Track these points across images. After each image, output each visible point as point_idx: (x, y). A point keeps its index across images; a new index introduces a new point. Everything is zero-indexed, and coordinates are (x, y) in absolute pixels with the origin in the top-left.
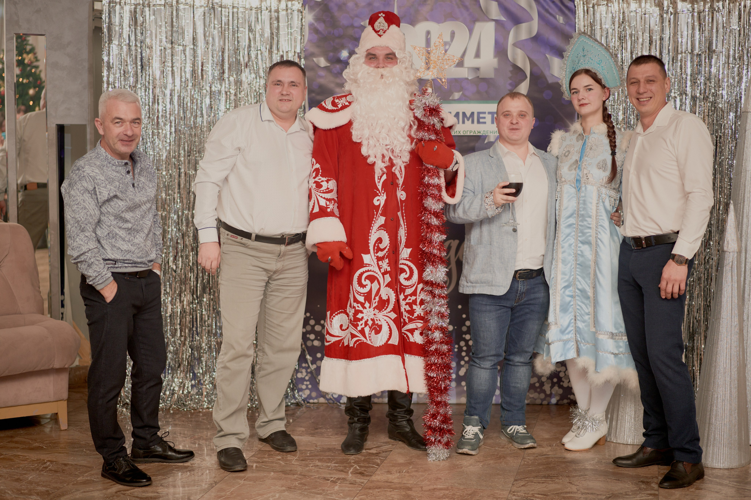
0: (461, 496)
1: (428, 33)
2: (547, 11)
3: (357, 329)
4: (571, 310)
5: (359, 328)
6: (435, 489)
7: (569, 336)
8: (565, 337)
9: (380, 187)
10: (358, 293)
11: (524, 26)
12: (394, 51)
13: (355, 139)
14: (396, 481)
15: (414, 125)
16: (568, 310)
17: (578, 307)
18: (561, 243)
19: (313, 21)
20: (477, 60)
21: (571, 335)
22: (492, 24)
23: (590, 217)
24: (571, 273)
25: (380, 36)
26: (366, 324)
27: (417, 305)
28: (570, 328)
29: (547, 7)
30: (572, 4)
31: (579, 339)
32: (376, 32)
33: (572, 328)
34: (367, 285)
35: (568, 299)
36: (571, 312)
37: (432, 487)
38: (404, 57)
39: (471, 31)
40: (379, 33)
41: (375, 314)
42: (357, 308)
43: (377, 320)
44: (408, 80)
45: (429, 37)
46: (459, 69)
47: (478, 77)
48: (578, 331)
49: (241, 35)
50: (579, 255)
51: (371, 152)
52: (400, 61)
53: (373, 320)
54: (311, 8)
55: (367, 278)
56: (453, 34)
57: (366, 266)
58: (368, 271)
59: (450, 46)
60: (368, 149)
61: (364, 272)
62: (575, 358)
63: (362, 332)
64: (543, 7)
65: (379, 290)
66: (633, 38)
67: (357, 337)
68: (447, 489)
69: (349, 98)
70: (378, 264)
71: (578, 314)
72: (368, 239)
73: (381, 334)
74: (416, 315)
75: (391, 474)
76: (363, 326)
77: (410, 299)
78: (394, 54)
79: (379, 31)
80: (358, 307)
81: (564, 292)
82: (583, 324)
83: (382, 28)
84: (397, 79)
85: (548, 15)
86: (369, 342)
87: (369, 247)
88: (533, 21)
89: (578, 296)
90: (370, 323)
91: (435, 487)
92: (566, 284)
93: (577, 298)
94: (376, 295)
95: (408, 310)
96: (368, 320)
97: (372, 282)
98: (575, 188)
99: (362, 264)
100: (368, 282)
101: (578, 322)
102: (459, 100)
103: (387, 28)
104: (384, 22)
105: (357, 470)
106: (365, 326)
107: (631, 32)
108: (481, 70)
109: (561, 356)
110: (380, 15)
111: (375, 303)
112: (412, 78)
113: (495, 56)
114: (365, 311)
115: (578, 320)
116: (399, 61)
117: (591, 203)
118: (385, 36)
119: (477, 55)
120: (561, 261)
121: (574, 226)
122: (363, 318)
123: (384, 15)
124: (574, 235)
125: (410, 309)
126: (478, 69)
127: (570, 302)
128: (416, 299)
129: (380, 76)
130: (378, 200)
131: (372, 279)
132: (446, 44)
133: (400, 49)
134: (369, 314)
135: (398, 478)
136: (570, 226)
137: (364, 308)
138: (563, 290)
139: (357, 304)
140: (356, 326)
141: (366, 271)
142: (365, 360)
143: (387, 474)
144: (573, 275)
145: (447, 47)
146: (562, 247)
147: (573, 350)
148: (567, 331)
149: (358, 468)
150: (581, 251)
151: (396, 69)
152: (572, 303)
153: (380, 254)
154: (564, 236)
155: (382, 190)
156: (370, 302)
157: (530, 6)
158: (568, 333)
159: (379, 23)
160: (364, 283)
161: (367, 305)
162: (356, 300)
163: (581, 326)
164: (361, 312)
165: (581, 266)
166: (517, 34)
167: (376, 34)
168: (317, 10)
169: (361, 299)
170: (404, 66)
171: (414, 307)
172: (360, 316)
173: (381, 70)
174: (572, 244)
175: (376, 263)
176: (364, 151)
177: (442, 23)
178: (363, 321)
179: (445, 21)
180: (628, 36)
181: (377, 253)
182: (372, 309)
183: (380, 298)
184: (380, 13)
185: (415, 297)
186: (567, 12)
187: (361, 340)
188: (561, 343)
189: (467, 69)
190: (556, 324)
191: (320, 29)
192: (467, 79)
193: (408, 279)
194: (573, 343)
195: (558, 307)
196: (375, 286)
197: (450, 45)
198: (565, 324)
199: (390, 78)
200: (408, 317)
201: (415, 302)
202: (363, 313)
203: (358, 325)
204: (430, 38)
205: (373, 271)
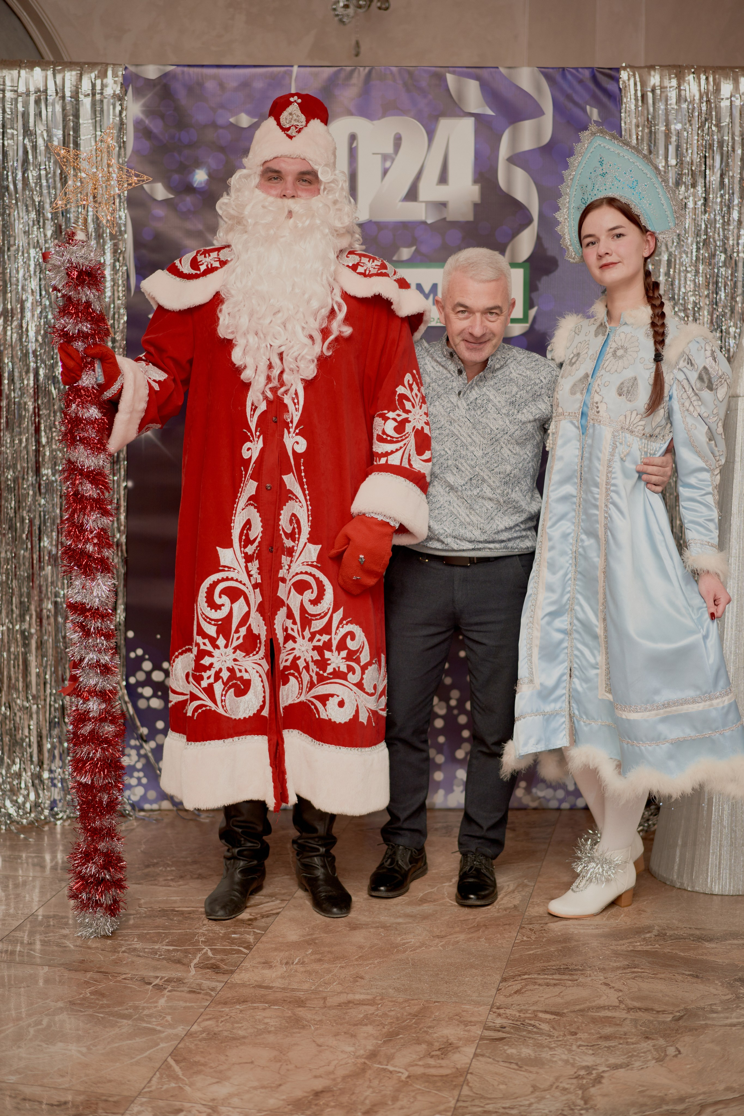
0: (397, 1019)
1: (353, 137)
2: (569, 97)
3: (200, 685)
4: (562, 656)
5: (204, 684)
6: (349, 1002)
7: (558, 705)
8: (549, 708)
9: (253, 425)
10: (206, 618)
11: (527, 126)
12: (316, 167)
13: (223, 331)
14: (278, 984)
15: (340, 310)
16: (557, 656)
17: (576, 652)
18: (548, 530)
19: (141, 116)
20: (443, 188)
21: (562, 705)
22: (470, 122)
23: (597, 485)
24: (564, 589)
25: (291, 137)
26: (217, 676)
27: (331, 651)
28: (560, 692)
29: (569, 91)
30: (615, 85)
31: (577, 712)
32: (284, 130)
33: (564, 691)
34: (223, 605)
35: (559, 636)
36: (563, 662)
37: (343, 998)
38: (332, 182)
39: (431, 134)
40: (289, 133)
41: (235, 660)
42: (202, 647)
43: (240, 671)
44: (338, 225)
45: (354, 145)
46: (410, 205)
47: (445, 219)
48: (573, 697)
49: (11, 142)
50: (580, 554)
51: (249, 361)
52: (325, 189)
53: (231, 670)
54: (138, 93)
55: (225, 592)
56: (398, 141)
57: (223, 571)
58: (227, 579)
59: (392, 163)
60: (244, 353)
61: (219, 581)
62: (565, 747)
63: (209, 691)
64: (562, 91)
65: (247, 615)
66: (725, 149)
67: (200, 699)
68: (372, 1003)
69: (223, 255)
70: (246, 567)
71: (575, 665)
72: (231, 521)
73: (246, 697)
74: (330, 669)
75: (271, 967)
76: (212, 680)
77: (319, 640)
78: (314, 174)
79: (288, 129)
80: (204, 644)
81: (549, 623)
82: (585, 686)
83: (295, 123)
84: (318, 222)
85: (570, 105)
86: (221, 711)
87: (230, 535)
88: (543, 118)
89: (577, 632)
90: (225, 675)
91: (351, 997)
92: (552, 608)
93: (576, 635)
94: (242, 624)
95: (317, 660)
96: (221, 670)
97: (233, 601)
98: (578, 428)
99: (215, 566)
100: (225, 600)
101: (575, 680)
102: (411, 263)
103: (304, 123)
104: (299, 112)
105: (209, 958)
106: (216, 680)
107: (722, 137)
108: (450, 206)
109: (538, 742)
110: (292, 99)
111: (238, 638)
112: (347, 221)
113: (475, 181)
114: (216, 653)
115: (577, 677)
116: (322, 187)
117: (599, 459)
118: (299, 138)
119: (443, 179)
120: (546, 564)
121: (575, 500)
122: (211, 665)
123: (299, 101)
124: (574, 517)
125: (319, 658)
126: (444, 205)
127: (561, 642)
128: (330, 640)
129: (287, 213)
130: (249, 449)
131: (234, 594)
132: (385, 157)
133: (326, 165)
134: (224, 658)
135: (283, 977)
136: (565, 498)
137: (216, 647)
138: (547, 619)
139: (203, 638)
140: (198, 679)
141: (223, 580)
142: (212, 742)
143: (263, 968)
144: (569, 592)
145: (388, 164)
146: (550, 539)
147: (564, 733)
148: (553, 696)
149: (210, 954)
150: (583, 548)
151: (317, 202)
152: (565, 644)
153: (250, 550)
154: (554, 519)
155: (256, 431)
156: (227, 637)
157: (539, 89)
158: (556, 700)
159: (291, 114)
160: (218, 601)
161: (221, 642)
162: (201, 633)
163: (580, 689)
164: (210, 654)
165: (584, 576)
166: (514, 140)
167: (282, 134)
168: (149, 95)
169: (211, 630)
170: (330, 197)
171: (327, 654)
172: (206, 661)
173: (290, 203)
174: (569, 534)
175: (243, 565)
176: (237, 356)
177: (379, 119)
178: (212, 672)
179: (384, 115)
180: (716, 145)
181: (245, 547)
182: (230, 650)
183: (249, 630)
184: (293, 95)
185: (328, 637)
186: (605, 99)
187: (206, 706)
188: (539, 719)
189: (424, 205)
190: (531, 681)
191: (155, 130)
192: (424, 223)
193: (315, 602)
194: (563, 719)
195: (536, 651)
196: (239, 608)
197: (393, 160)
198: (550, 682)
199: (304, 219)
200: (317, 674)
201: (327, 645)
202: (213, 656)
203: (202, 678)
204: (356, 147)
205: (237, 580)
